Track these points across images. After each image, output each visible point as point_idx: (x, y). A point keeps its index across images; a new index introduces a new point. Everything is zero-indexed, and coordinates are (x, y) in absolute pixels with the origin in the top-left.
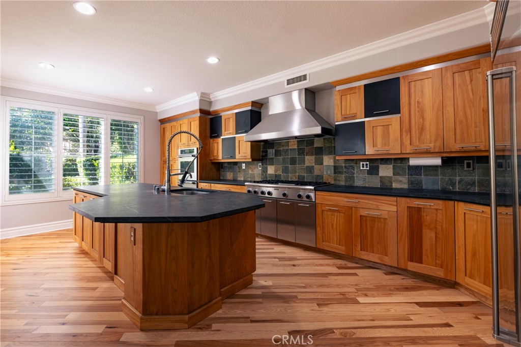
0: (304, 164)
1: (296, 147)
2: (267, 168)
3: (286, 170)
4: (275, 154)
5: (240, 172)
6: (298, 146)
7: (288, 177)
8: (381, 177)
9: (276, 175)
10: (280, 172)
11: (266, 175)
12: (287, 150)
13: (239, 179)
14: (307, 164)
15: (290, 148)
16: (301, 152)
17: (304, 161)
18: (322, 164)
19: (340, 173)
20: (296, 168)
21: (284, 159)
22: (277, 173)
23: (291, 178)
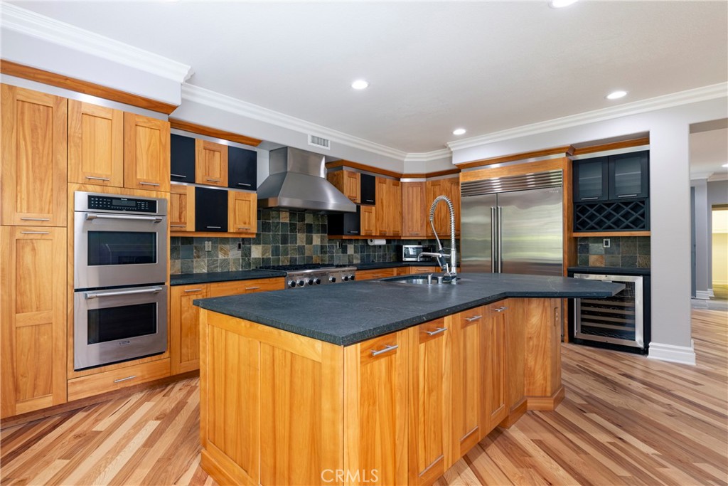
0: (296, 243)
1: (287, 221)
2: (250, 249)
3: (276, 251)
4: (263, 229)
5: (199, 257)
6: (290, 221)
7: (279, 260)
8: (349, 256)
9: (263, 258)
10: (269, 255)
11: (249, 260)
12: (278, 223)
13: (196, 271)
14: (299, 243)
15: (281, 221)
16: (293, 228)
17: (296, 238)
18: (311, 243)
19: (325, 253)
20: (287, 248)
21: (274, 236)
22: (265, 257)
23: (283, 262)
